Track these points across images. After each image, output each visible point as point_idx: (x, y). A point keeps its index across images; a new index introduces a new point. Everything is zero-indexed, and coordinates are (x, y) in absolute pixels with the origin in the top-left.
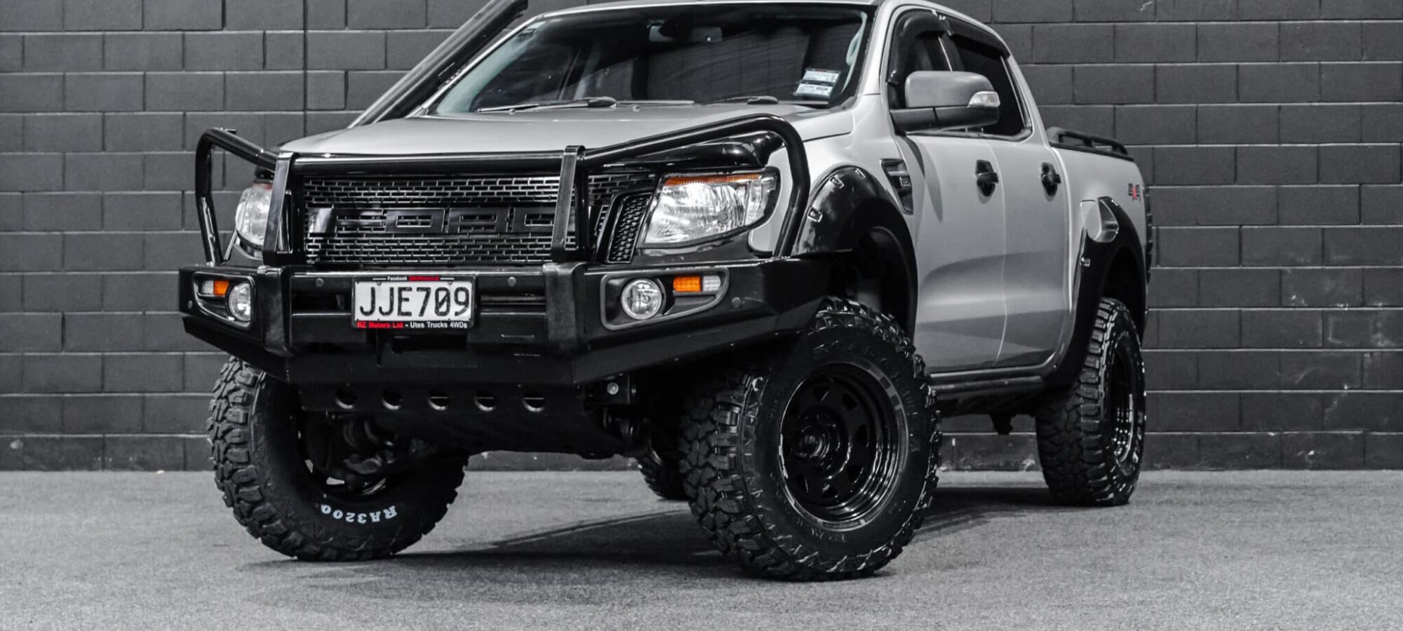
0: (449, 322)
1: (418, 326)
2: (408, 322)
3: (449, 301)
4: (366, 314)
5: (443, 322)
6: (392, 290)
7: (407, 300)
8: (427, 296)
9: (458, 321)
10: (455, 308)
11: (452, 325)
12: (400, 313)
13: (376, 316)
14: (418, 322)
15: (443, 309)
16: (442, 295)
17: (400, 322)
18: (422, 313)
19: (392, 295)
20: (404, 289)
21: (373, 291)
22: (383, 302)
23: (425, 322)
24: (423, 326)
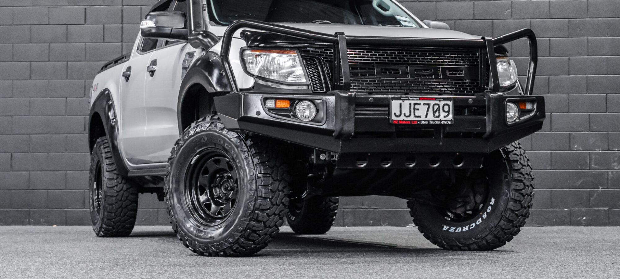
0: (441, 121)
1: (425, 123)
2: (420, 121)
3: (439, 110)
4: (397, 116)
5: (438, 121)
6: (410, 104)
7: (418, 109)
8: (429, 108)
9: (446, 120)
10: (443, 114)
11: (442, 123)
12: (415, 116)
13: (402, 118)
14: (425, 121)
15: (437, 114)
16: (436, 107)
17: (415, 121)
18: (426, 116)
19: (410, 107)
20: (417, 104)
21: (401, 105)
22: (406, 110)
23: (428, 121)
24: (427, 123)
